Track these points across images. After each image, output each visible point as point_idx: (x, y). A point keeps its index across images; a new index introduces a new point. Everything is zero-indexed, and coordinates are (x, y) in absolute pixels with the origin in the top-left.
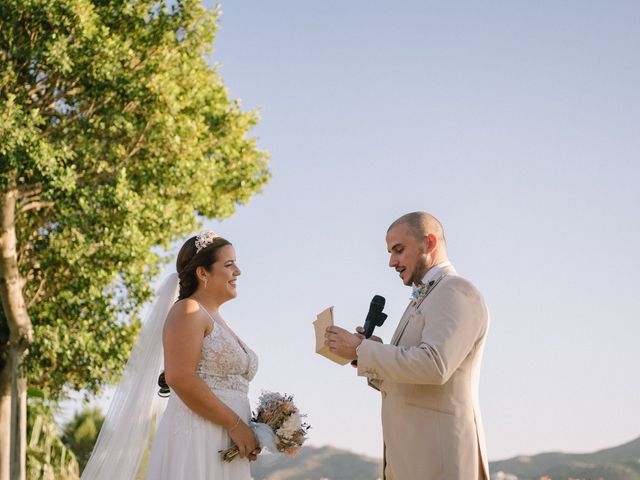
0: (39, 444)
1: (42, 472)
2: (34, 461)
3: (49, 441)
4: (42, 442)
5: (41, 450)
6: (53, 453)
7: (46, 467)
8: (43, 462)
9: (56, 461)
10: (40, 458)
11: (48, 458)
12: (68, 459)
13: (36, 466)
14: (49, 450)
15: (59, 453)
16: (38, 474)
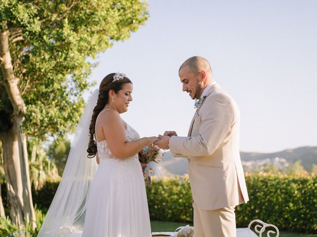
0: (36, 160)
1: (39, 174)
2: (34, 169)
3: (41, 159)
4: (37, 160)
5: (37, 163)
6: (44, 164)
7: (41, 172)
8: (39, 169)
9: (46, 168)
10: (38, 167)
11: (41, 167)
12: (52, 167)
13: (36, 171)
14: (41, 163)
15: (47, 164)
16: (37, 176)
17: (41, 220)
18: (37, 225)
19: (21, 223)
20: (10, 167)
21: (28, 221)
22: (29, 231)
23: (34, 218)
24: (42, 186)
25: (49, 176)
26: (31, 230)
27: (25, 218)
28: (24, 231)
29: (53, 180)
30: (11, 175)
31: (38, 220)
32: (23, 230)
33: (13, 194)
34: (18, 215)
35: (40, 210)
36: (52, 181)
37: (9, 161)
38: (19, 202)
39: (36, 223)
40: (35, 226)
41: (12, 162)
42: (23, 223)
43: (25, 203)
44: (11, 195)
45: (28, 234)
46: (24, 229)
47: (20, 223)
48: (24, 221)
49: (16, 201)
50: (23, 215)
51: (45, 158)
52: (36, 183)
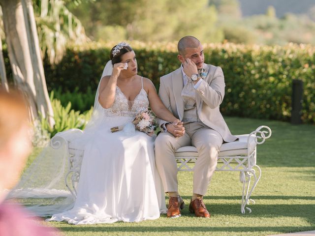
0: (48, 14)
1: (55, 40)
2: (46, 30)
3: (56, 11)
4: (51, 12)
5: (50, 20)
6: (62, 21)
7: (57, 34)
8: (55, 31)
9: (65, 27)
10: (52, 27)
11: (58, 27)
12: (75, 25)
13: (50, 34)
14: (57, 18)
15: (66, 20)
16: (52, 40)
17: (60, 115)
18: (56, 121)
19: (35, 118)
20: (15, 41)
21: (44, 116)
22: (45, 129)
23: (51, 112)
24: (60, 58)
25: (72, 40)
26: (48, 128)
27: (39, 112)
28: (40, 129)
29: (78, 46)
30: (17, 53)
31: (56, 115)
32: (38, 127)
33: (21, 79)
34: (31, 108)
35: (58, 100)
36: (75, 49)
37: (12, 33)
38: (30, 90)
39: (54, 118)
40: (52, 122)
41: (16, 34)
42: (37, 118)
43: (37, 91)
44: (19, 81)
45: (45, 132)
46: (40, 126)
47: (33, 118)
48: (38, 116)
49: (26, 88)
50: (37, 108)
51: (62, 10)
52: (52, 54)
